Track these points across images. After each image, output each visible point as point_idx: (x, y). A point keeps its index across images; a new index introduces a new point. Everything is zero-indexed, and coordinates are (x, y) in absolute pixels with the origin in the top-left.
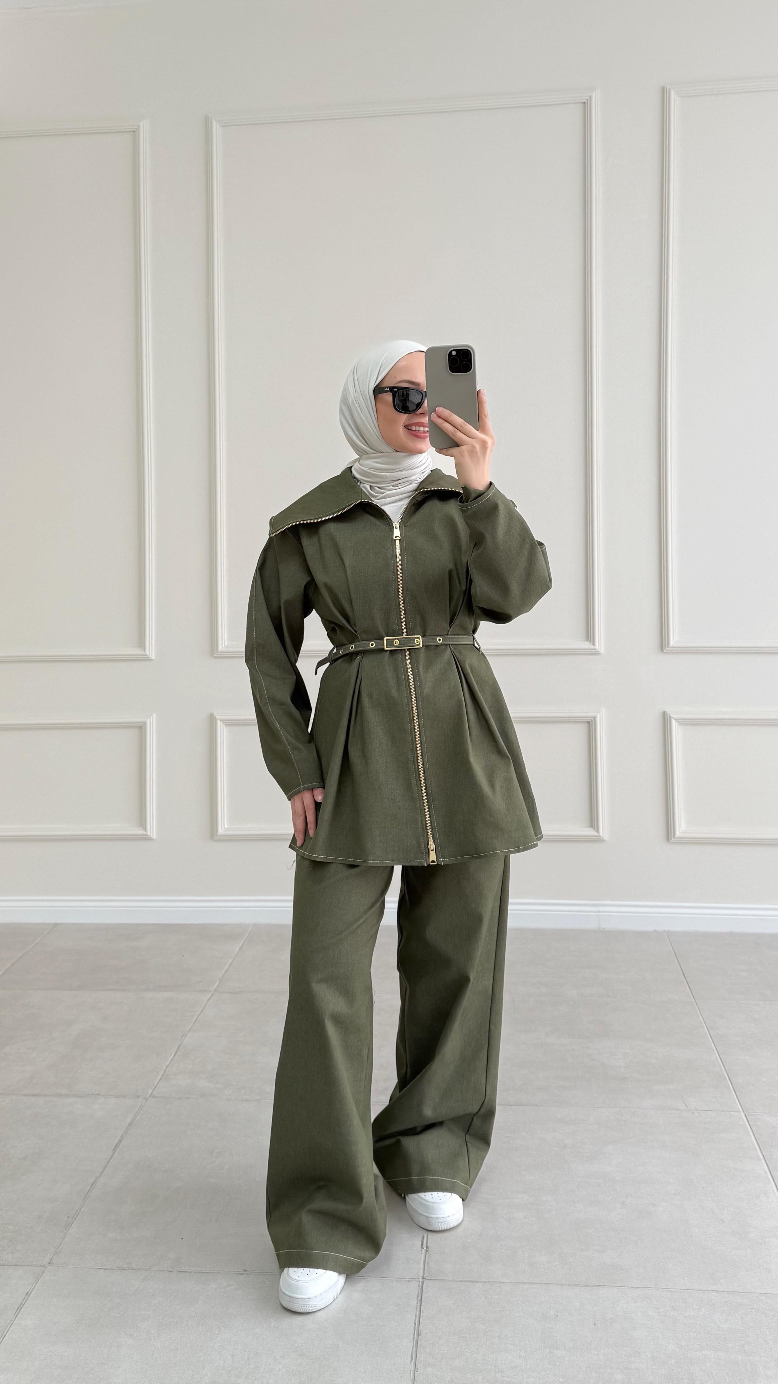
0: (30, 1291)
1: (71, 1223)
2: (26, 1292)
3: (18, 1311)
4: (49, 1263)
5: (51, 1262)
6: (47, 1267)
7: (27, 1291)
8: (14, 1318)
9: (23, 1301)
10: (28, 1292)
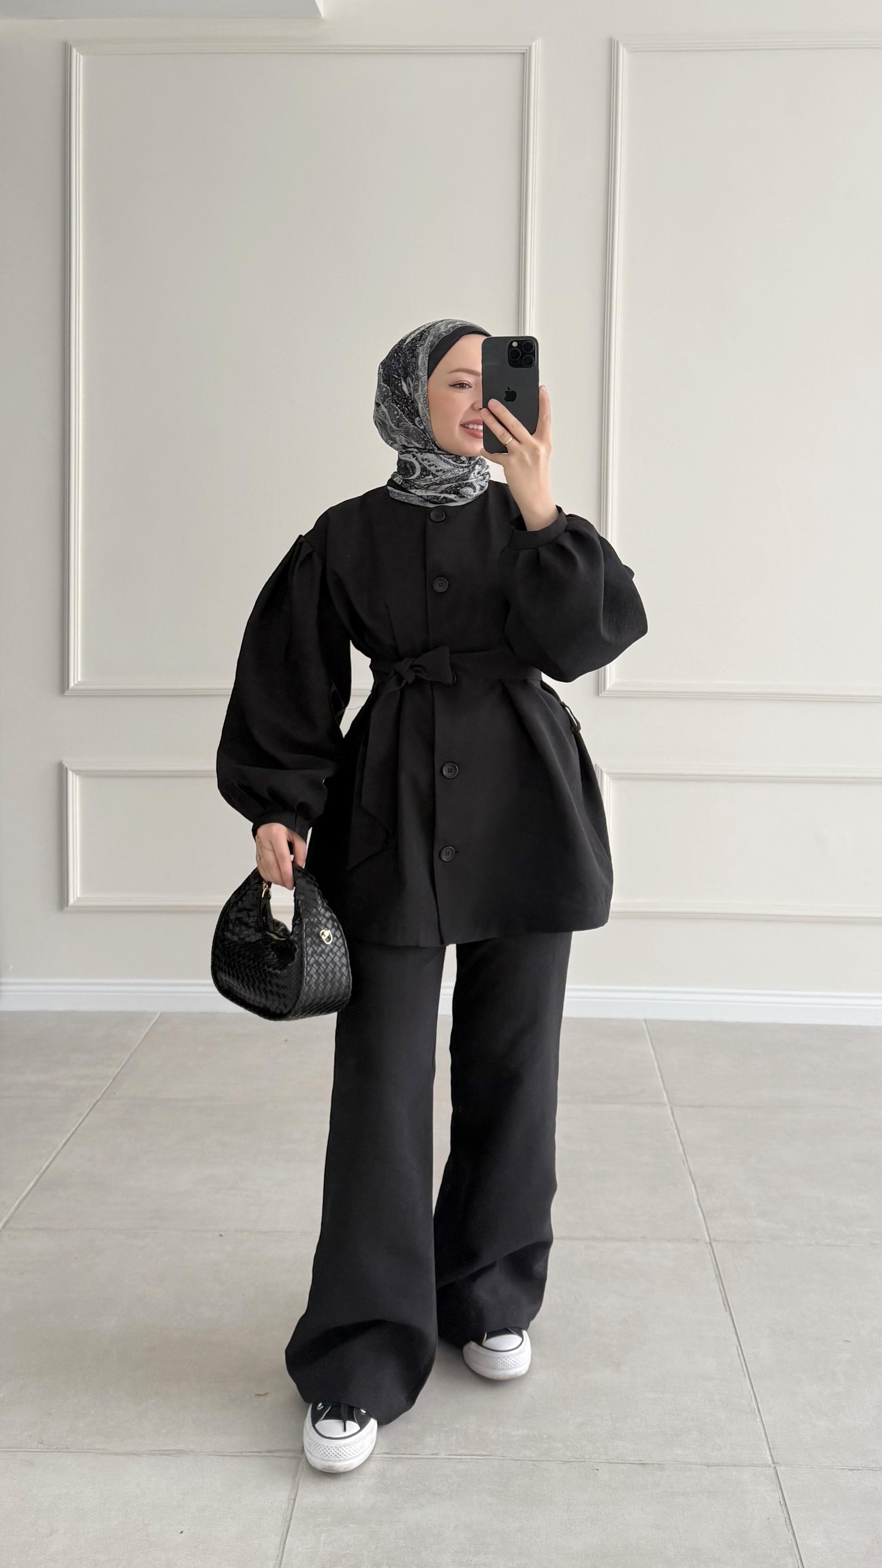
0: (781, 1499)
1: (756, 1408)
2: (779, 1503)
3: (789, 1527)
4: (774, 1462)
5: (775, 1461)
6: (775, 1468)
7: (778, 1500)
8: (792, 1538)
9: (783, 1512)
10: (780, 1502)
